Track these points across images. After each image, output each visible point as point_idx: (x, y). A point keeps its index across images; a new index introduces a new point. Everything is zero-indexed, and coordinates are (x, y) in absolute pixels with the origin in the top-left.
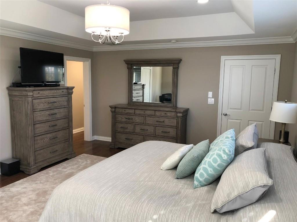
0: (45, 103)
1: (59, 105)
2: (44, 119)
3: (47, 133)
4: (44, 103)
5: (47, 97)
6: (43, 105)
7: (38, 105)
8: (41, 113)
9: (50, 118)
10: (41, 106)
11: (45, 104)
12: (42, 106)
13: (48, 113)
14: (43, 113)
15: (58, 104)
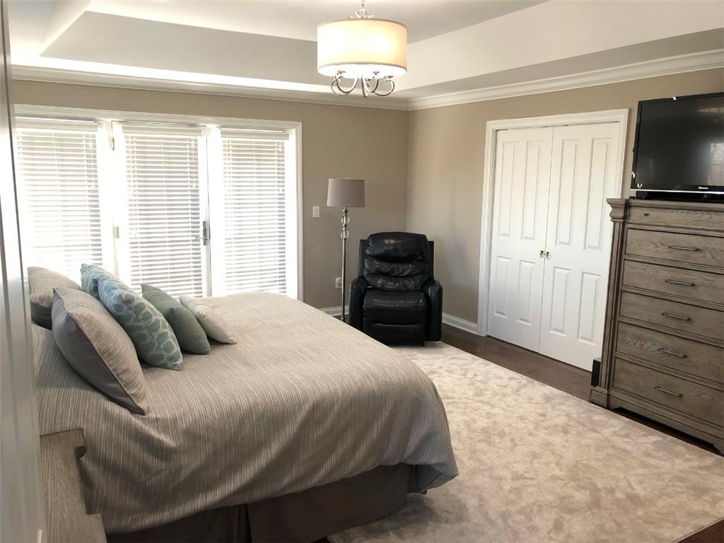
0: (662, 244)
1: (713, 262)
2: (652, 288)
3: (655, 329)
4: (659, 245)
5: (670, 230)
6: (656, 249)
7: (640, 247)
8: (645, 269)
9: (671, 291)
10: (647, 250)
11: (662, 247)
12: (649, 251)
13: (665, 274)
14: (651, 270)
15: (709, 256)
